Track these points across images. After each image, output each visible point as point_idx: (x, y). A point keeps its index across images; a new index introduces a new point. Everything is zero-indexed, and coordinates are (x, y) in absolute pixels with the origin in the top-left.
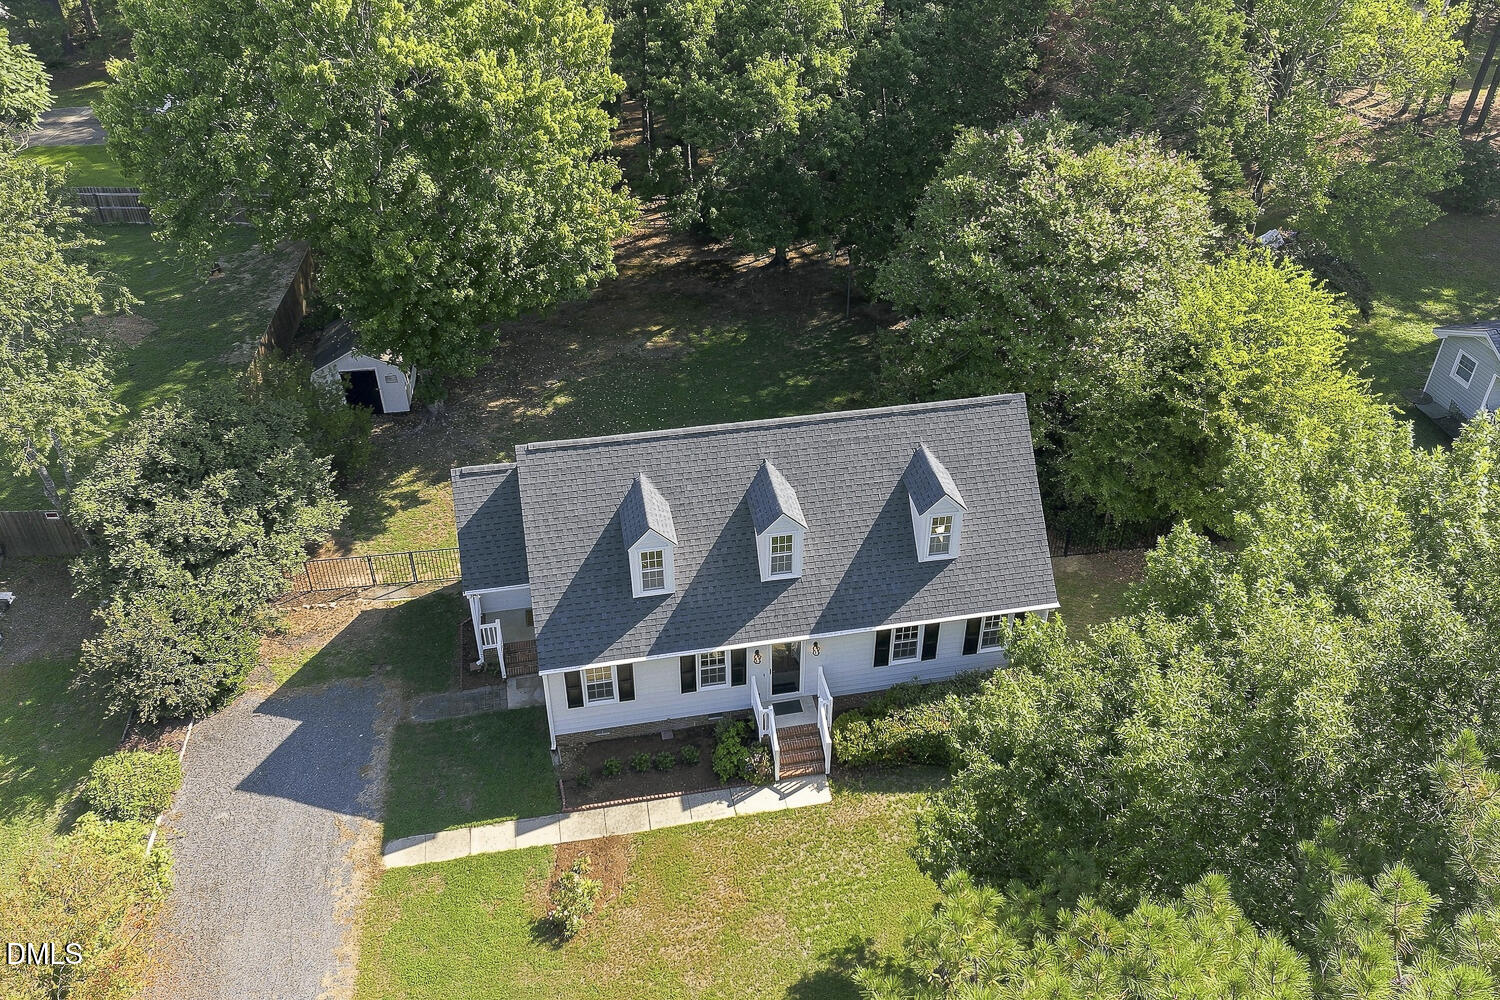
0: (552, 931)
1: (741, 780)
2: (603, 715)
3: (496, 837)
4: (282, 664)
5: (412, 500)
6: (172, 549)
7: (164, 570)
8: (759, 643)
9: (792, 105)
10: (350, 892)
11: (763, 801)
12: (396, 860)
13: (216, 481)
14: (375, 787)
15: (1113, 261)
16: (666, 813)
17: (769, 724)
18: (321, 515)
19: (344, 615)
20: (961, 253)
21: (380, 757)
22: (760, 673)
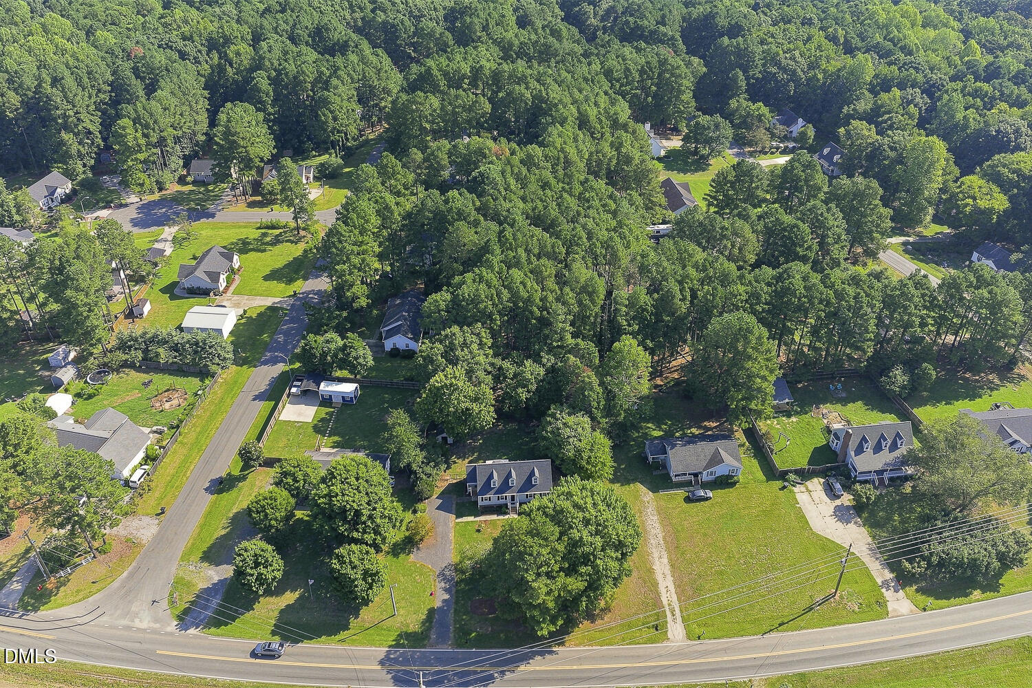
0: (478, 531)
1: (506, 513)
2: (487, 503)
3: (471, 519)
4: (438, 491)
5: (455, 462)
6: (426, 475)
7: (424, 477)
8: (509, 495)
9: (524, 397)
10: (452, 525)
11: (507, 517)
12: (457, 521)
13: (431, 464)
14: (454, 511)
15: (569, 437)
16: (494, 517)
17: (510, 506)
18: (444, 467)
19: (446, 484)
20: (547, 432)
21: (454, 506)
22: (509, 499)
